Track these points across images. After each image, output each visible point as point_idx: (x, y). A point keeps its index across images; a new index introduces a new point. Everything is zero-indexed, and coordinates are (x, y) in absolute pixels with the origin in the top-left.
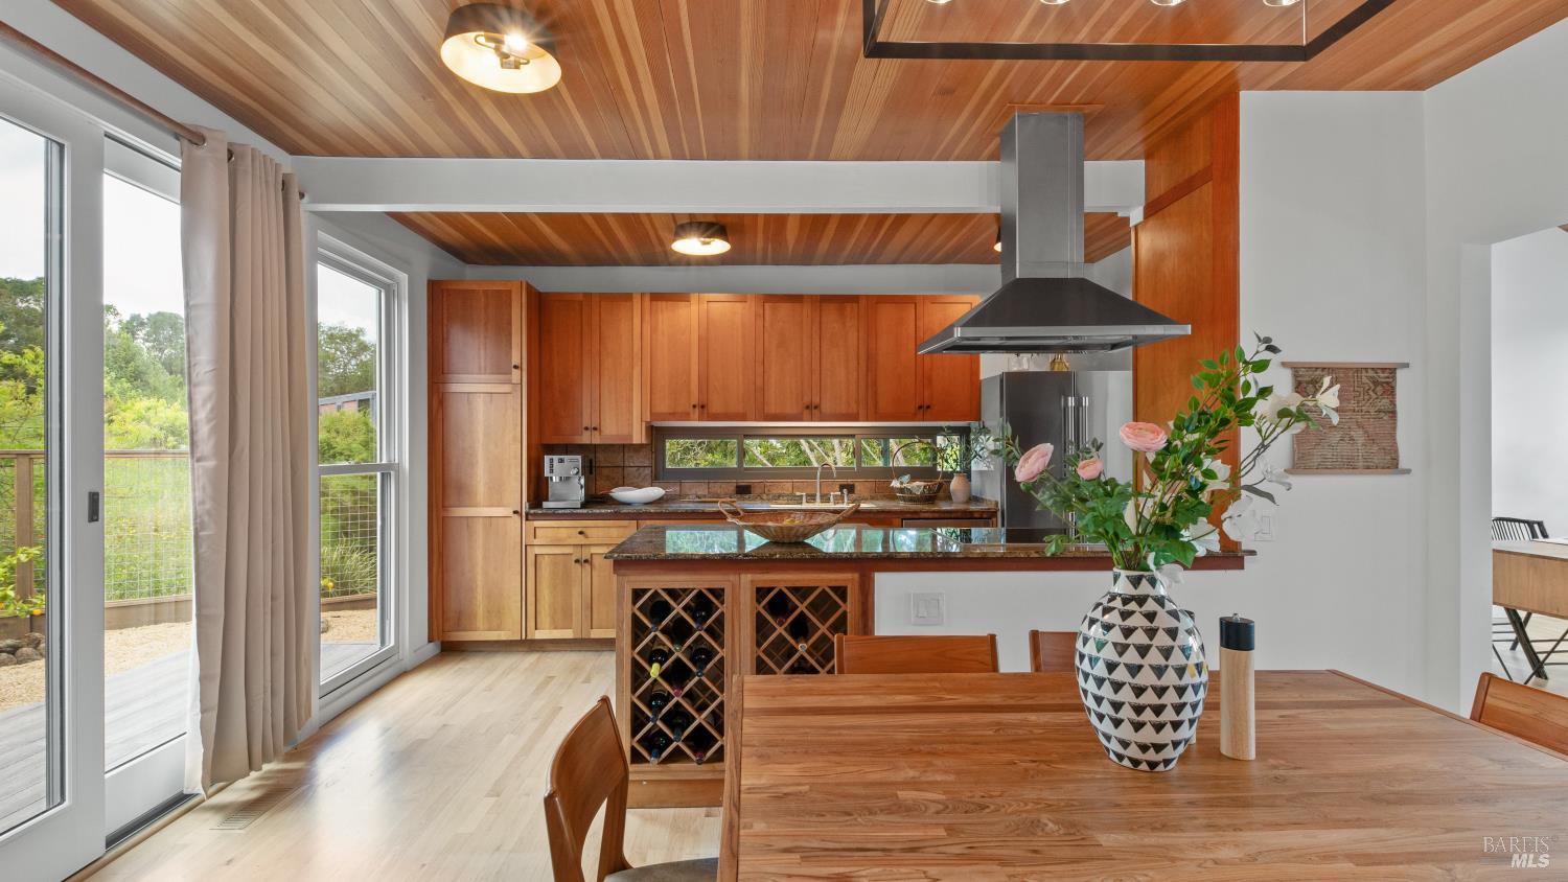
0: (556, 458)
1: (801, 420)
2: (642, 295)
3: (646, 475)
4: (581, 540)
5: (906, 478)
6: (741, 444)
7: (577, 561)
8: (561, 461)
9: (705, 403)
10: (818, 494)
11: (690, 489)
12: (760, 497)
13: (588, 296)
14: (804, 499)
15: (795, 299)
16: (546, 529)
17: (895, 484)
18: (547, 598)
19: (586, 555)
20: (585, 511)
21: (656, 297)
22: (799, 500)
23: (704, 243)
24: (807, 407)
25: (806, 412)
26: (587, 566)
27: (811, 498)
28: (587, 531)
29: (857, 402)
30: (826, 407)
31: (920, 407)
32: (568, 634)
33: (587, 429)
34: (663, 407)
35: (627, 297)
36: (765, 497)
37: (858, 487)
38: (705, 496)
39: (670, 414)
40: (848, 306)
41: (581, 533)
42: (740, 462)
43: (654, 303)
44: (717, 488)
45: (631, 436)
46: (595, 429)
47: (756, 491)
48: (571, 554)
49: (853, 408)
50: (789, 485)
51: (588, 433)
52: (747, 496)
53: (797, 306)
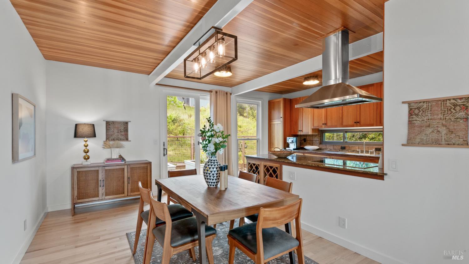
0: (289, 138)
3: (318, 143)
6: (344, 135)
8: (290, 138)
9: (326, 123)
10: (364, 151)
11: (328, 147)
14: (360, 152)
22: (358, 152)
27: (362, 152)
30: (362, 122)
33: (299, 131)
34: (316, 124)
36: (349, 150)
38: (332, 149)
39: (317, 126)
42: (344, 140)
44: (335, 147)
45: (309, 132)
46: (301, 131)
47: (347, 149)
49: (372, 122)
50: (356, 148)
52: (344, 150)
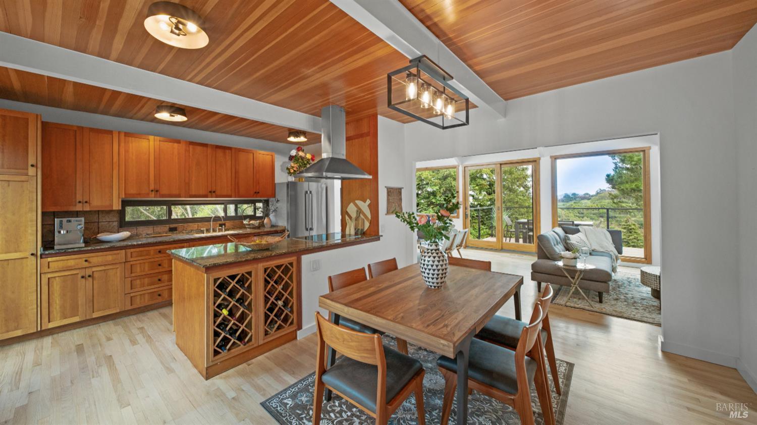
0: (64, 220)
1: (207, 197)
2: (119, 133)
3: (114, 226)
4: (86, 264)
5: (248, 220)
6: (170, 208)
7: (83, 277)
8: (69, 221)
9: (158, 189)
10: (211, 229)
11: (142, 231)
12: (181, 232)
13: (81, 129)
14: (205, 231)
15: (205, 145)
16: (56, 262)
17: (245, 222)
18: (58, 302)
19: (89, 272)
20: (86, 249)
21: (128, 134)
22: (202, 232)
23: (171, 116)
24: (210, 192)
25: (209, 194)
26: (90, 279)
27: (208, 231)
28: (91, 260)
29: (231, 190)
30: (218, 192)
31: (255, 193)
32: (76, 319)
33: (80, 202)
34: (132, 191)
35: (110, 132)
36: (184, 232)
37: (227, 224)
38: (151, 234)
39: (137, 194)
40: (227, 151)
41: (86, 261)
42: (169, 217)
43: (127, 138)
44: (158, 230)
46: (86, 202)
47: (180, 229)
48: (78, 274)
49: (229, 193)
50: (196, 226)
51: (81, 204)
52: (175, 232)
53: (205, 148)
